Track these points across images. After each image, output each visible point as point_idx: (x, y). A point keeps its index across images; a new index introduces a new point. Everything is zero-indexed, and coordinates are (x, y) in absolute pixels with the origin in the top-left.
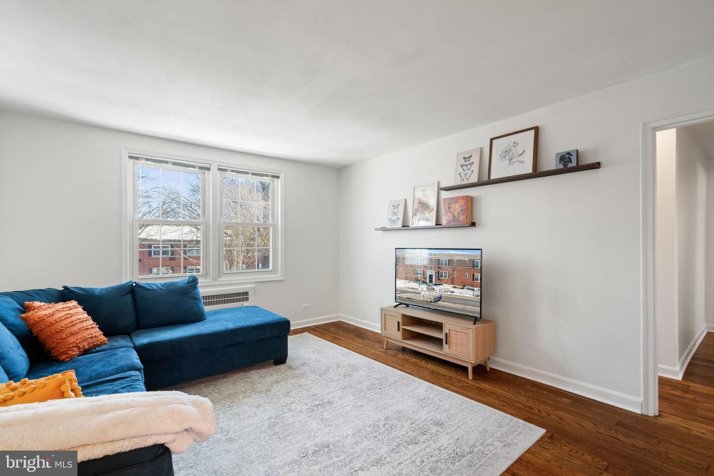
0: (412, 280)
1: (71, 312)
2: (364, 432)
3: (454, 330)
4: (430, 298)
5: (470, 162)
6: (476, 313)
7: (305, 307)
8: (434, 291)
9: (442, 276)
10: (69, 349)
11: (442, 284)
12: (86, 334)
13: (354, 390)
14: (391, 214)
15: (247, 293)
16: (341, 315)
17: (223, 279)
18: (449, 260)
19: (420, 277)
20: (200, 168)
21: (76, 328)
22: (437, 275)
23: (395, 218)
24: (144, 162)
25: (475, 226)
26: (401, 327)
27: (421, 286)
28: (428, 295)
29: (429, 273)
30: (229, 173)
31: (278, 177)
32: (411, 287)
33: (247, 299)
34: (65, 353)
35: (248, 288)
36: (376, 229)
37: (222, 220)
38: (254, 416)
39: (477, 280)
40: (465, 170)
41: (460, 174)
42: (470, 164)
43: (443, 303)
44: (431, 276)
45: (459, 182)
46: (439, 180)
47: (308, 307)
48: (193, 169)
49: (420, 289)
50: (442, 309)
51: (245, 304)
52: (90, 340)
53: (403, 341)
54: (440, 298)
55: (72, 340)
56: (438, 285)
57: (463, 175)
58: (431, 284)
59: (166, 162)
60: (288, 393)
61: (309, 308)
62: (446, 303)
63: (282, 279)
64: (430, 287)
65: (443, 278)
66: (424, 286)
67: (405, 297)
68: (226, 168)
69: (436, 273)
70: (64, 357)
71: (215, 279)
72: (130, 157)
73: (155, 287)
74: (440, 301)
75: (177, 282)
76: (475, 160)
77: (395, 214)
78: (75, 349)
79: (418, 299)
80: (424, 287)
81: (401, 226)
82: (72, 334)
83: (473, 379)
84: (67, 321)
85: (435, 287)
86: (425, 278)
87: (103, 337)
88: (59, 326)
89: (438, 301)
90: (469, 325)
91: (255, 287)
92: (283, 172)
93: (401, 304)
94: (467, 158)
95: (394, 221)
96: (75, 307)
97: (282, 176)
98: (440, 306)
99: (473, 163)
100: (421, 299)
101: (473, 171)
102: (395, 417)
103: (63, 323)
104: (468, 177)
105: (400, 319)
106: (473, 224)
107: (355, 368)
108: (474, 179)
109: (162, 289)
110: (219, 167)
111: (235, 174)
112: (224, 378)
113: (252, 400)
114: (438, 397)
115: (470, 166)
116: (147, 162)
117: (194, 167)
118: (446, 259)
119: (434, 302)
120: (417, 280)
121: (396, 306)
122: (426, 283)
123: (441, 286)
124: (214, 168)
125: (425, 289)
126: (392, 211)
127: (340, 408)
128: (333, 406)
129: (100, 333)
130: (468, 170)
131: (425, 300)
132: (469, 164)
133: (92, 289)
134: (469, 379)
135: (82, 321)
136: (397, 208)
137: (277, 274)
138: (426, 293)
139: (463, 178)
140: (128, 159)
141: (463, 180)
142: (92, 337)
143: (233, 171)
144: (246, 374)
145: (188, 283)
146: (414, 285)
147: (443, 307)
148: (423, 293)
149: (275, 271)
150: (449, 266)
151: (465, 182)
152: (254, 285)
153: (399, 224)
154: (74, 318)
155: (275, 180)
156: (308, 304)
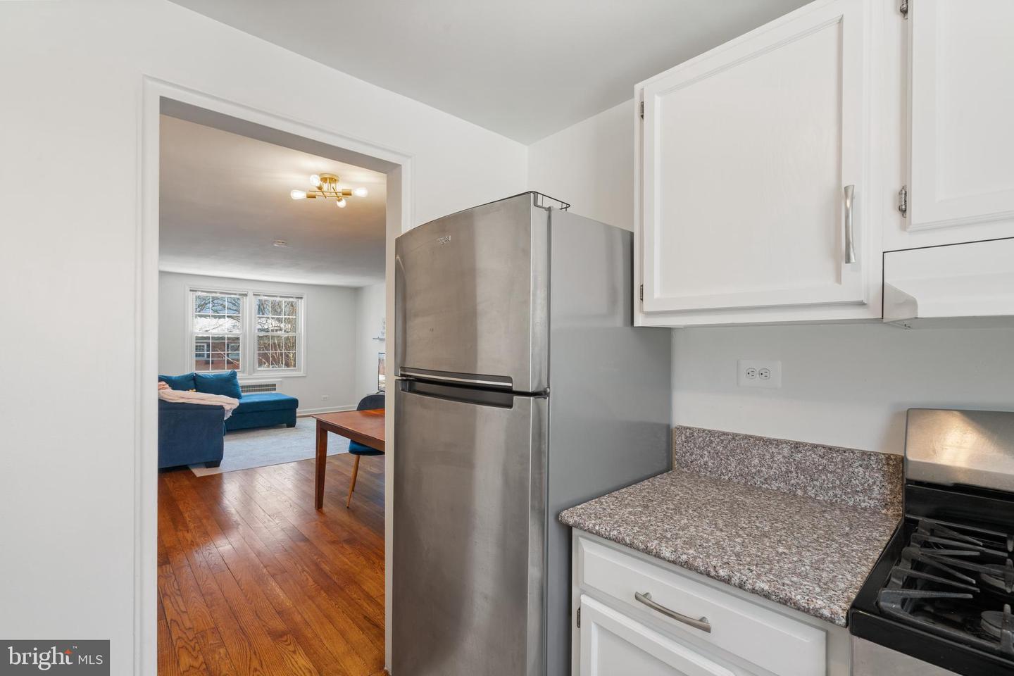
15: (275, 385)
17: (255, 375)
20: (241, 294)
30: (261, 297)
31: (301, 298)
33: (275, 389)
35: (276, 381)
48: (235, 296)
51: (273, 392)
59: (216, 292)
63: (304, 375)
68: (260, 294)
71: (250, 374)
72: (190, 290)
73: (208, 376)
75: (223, 374)
91: (282, 381)
92: (306, 295)
97: (305, 297)
109: (213, 378)
110: (254, 293)
116: (202, 293)
117: (236, 294)
124: (250, 294)
137: (301, 372)
140: (189, 292)
143: (264, 295)
145: (230, 376)
149: (299, 370)
152: (280, 380)
155: (300, 300)
156: (327, 396)
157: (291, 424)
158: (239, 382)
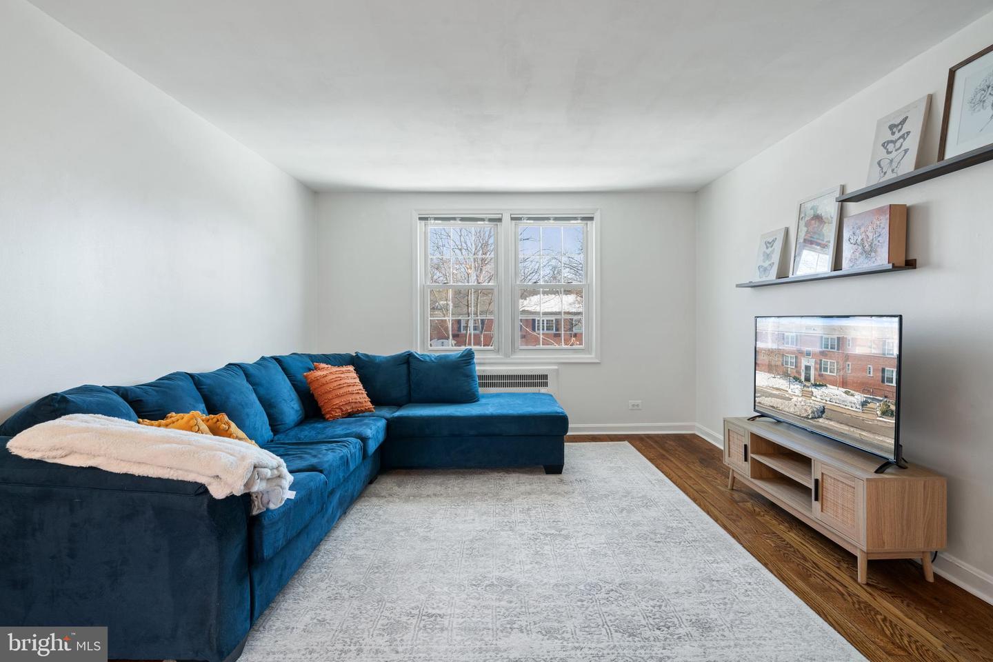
0: (778, 374)
1: (342, 376)
2: (572, 588)
3: (831, 477)
4: (806, 410)
5: (901, 133)
6: (887, 450)
7: (633, 405)
8: (813, 398)
9: (826, 370)
10: (333, 410)
11: (826, 386)
12: (351, 398)
13: (616, 531)
14: (762, 258)
15: (545, 377)
16: (697, 424)
17: (519, 357)
18: (838, 338)
19: (791, 368)
20: (491, 220)
21: (342, 391)
22: (818, 366)
23: (766, 264)
24: (432, 221)
25: (915, 268)
26: (750, 455)
27: (792, 386)
28: (803, 403)
29: (804, 362)
30: (525, 221)
31: (591, 219)
32: (777, 386)
33: (546, 384)
34: (329, 412)
35: (549, 370)
36: (738, 286)
37: (518, 283)
38: (471, 523)
39: (890, 380)
40: (891, 152)
41: (879, 163)
42: (903, 137)
43: (827, 422)
44: (807, 368)
45: (876, 180)
46: (842, 184)
47: (638, 405)
48: (482, 223)
49: (790, 391)
50: (824, 433)
51: (543, 390)
52: (354, 405)
53: (752, 480)
54: (823, 412)
55: (337, 401)
56: (820, 385)
57: (885, 163)
58: (807, 384)
59: (454, 219)
60: (529, 509)
61: (640, 407)
62: (832, 423)
63: (597, 361)
64: (805, 389)
65: (828, 373)
66: (796, 386)
67: (768, 404)
68: (521, 216)
69: (816, 363)
70: (328, 416)
71: (507, 356)
72: (420, 219)
73: (428, 359)
74: (821, 417)
75: (451, 355)
76: (915, 127)
77: (768, 256)
78: (338, 410)
79: (787, 409)
80: (796, 388)
81: (774, 278)
82: (338, 396)
83: (867, 584)
84: (335, 384)
85: (814, 390)
86: (799, 373)
87: (370, 403)
88: (327, 388)
89: (819, 417)
90: (865, 472)
91: (557, 370)
92: (599, 211)
93: (763, 415)
94: (898, 125)
95: (765, 270)
96: (349, 371)
97: (597, 217)
98: (820, 427)
99: (908, 133)
100: (792, 410)
101: (906, 151)
102: (640, 587)
103: (332, 386)
104: (894, 165)
105: (747, 441)
106: (910, 264)
107: (648, 503)
108: (907, 167)
109: (434, 362)
110: (512, 216)
111: (532, 222)
112: (480, 473)
113: (484, 505)
114: (749, 587)
115: (901, 140)
116: (436, 222)
117: (483, 220)
118: (832, 337)
119: (812, 418)
120: (786, 375)
121: (753, 419)
122: (801, 382)
123: (824, 389)
124: (506, 218)
125: (798, 392)
126: (764, 252)
127: (573, 547)
128: (567, 541)
129: (368, 399)
130: (896, 150)
131: (798, 413)
132: (899, 139)
133: (374, 357)
134: (856, 581)
135: (349, 386)
136: (772, 247)
137: (590, 354)
138: (800, 399)
139: (884, 171)
140: (418, 221)
141: (885, 173)
142: (356, 402)
143: (529, 219)
144: (506, 475)
145: (462, 356)
146: (781, 383)
147: (827, 429)
148: (795, 399)
149: (587, 350)
150: (838, 349)
151: (890, 177)
152: (556, 367)
153: (772, 276)
154: (342, 382)
155: (589, 222)
156: (639, 402)
157: (554, 466)
158: (477, 368)
